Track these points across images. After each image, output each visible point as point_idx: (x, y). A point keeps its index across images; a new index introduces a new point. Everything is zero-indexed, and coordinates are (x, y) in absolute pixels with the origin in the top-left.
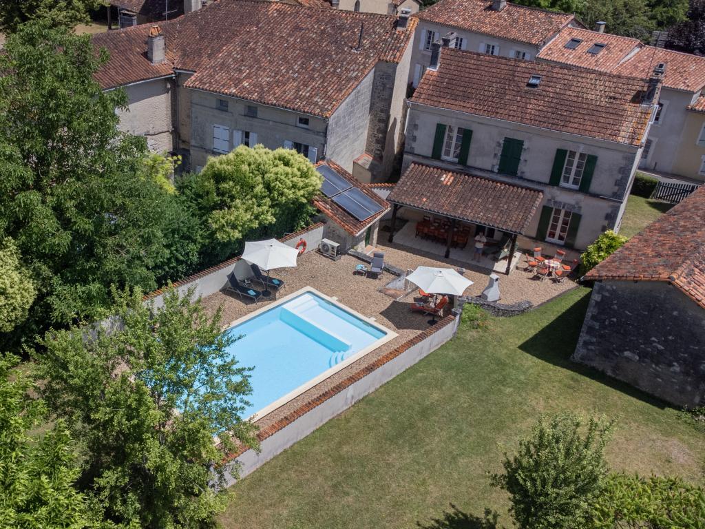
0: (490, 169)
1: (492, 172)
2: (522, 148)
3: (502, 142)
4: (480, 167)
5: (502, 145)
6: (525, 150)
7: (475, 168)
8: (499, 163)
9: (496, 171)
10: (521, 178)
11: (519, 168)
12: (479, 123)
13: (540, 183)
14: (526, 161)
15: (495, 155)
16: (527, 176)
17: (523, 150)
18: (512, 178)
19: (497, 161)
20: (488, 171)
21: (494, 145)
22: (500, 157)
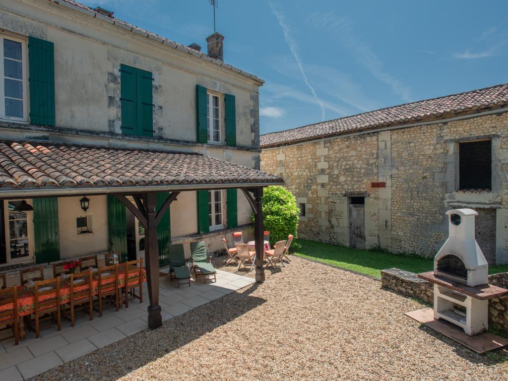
0: (107, 130)
1: (112, 134)
2: (151, 86)
3: (118, 73)
4: (86, 126)
5: (119, 80)
6: (156, 88)
7: (78, 132)
8: (120, 115)
9: (118, 130)
10: (160, 138)
11: (154, 121)
12: (63, 29)
13: (187, 143)
14: (161, 108)
15: (111, 99)
16: (168, 133)
17: (154, 89)
18: (148, 142)
19: (115, 112)
20: (104, 133)
21: (104, 79)
22: (120, 103)
